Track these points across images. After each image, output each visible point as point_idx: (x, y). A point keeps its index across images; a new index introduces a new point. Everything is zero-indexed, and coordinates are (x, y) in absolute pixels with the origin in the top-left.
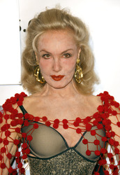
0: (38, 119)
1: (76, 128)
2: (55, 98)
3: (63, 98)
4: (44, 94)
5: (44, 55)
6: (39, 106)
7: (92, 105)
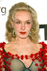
0: (13, 56)
1: (32, 58)
2: (20, 44)
3: (23, 44)
4: (14, 43)
5: (17, 22)
6: (12, 48)
7: (37, 48)
